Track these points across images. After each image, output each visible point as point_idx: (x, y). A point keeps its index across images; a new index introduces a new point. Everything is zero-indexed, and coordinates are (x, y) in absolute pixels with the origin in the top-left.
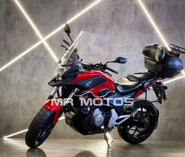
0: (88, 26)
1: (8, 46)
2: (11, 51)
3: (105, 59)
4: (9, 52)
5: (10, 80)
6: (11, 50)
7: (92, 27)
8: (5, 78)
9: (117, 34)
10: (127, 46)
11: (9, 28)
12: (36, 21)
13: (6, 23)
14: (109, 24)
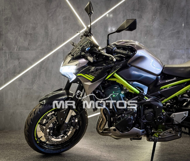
0: (134, 12)
1: (50, 35)
2: (53, 41)
3: (153, 47)
4: (50, 41)
5: (52, 70)
6: (53, 39)
7: (139, 13)
8: (47, 69)
9: (166, 20)
10: (178, 33)
11: (51, 16)
12: (79, 8)
13: (48, 11)
14: (158, 9)
